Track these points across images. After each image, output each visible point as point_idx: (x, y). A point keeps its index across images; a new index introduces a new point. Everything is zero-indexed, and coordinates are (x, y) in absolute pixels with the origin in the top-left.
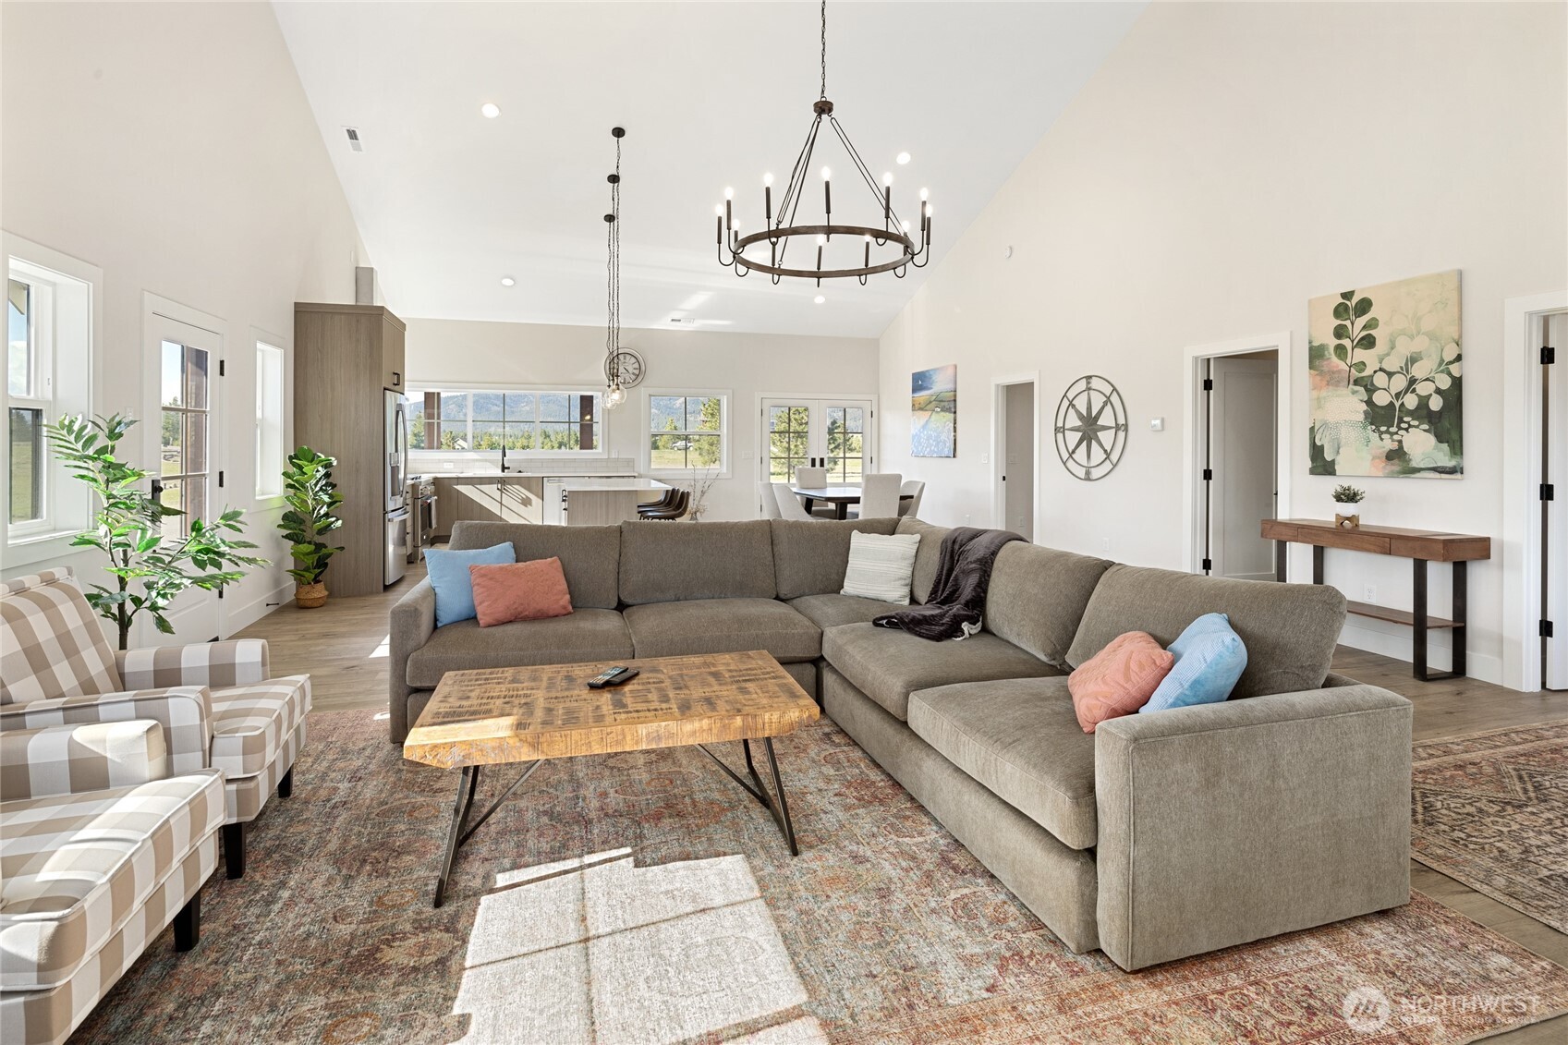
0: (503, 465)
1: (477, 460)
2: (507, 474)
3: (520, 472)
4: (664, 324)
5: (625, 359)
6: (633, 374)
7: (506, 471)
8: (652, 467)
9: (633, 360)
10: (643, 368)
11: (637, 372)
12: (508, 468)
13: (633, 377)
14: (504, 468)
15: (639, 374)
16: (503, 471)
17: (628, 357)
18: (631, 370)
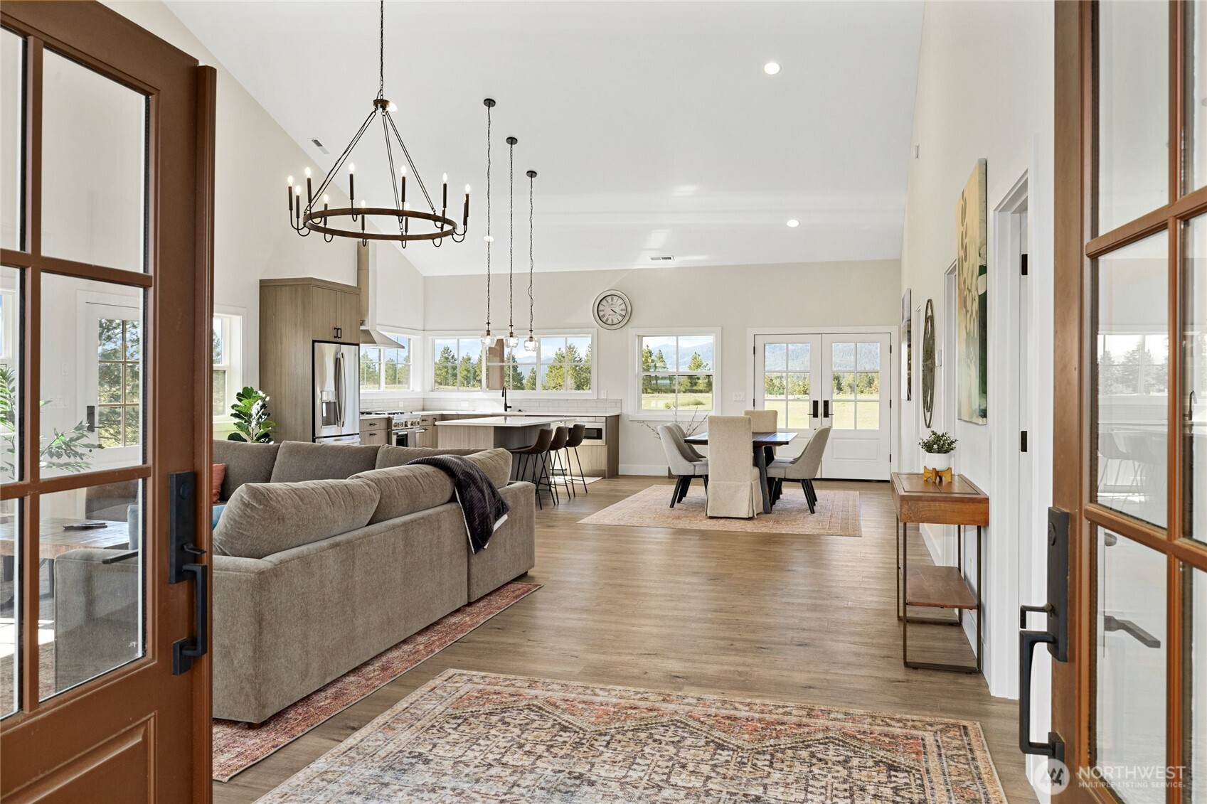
0: (506, 404)
1: (485, 400)
2: (509, 412)
3: (520, 411)
4: (644, 262)
5: (612, 300)
6: (620, 315)
7: (508, 409)
8: (643, 408)
9: (620, 301)
10: (629, 309)
11: (623, 313)
12: (510, 407)
13: (620, 318)
14: (506, 407)
15: (628, 316)
16: (506, 410)
17: (615, 298)
18: (617, 310)
